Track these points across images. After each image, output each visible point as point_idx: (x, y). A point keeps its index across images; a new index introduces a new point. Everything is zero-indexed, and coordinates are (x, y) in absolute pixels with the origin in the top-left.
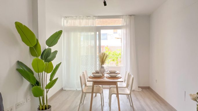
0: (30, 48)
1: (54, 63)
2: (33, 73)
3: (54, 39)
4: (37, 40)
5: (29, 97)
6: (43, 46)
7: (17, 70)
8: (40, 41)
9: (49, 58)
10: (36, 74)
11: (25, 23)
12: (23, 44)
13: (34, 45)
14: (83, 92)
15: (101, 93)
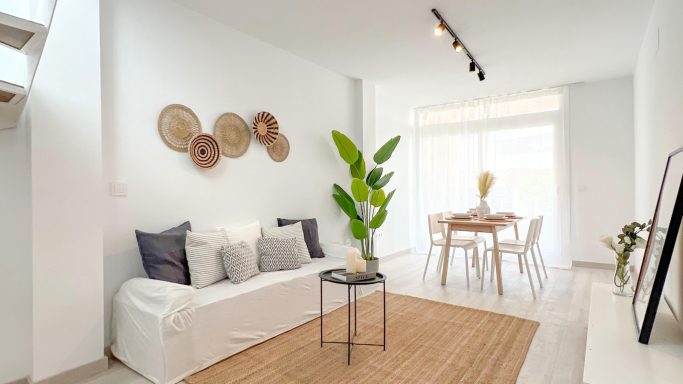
0: (351, 166)
1: (386, 190)
2: (353, 203)
3: (383, 155)
4: (360, 155)
5: (348, 241)
6: (369, 164)
7: (334, 195)
8: (365, 157)
9: (378, 183)
10: (357, 205)
11: (345, 131)
12: (341, 161)
13: (355, 161)
14: (432, 243)
15: (466, 247)
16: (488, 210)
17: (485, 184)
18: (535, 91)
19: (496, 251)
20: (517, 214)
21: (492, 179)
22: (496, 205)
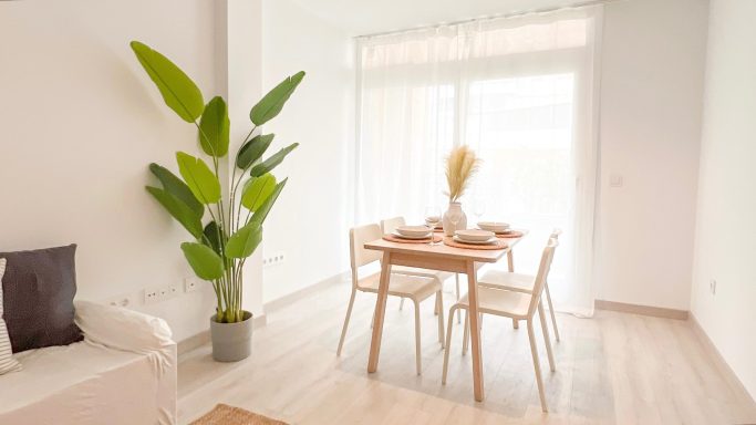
7: (148, 188)
14: (356, 286)
15: (416, 297)
16: (462, 221)
17: (459, 172)
18: (549, 11)
19: (473, 308)
20: (513, 228)
21: (473, 161)
22: (479, 210)
